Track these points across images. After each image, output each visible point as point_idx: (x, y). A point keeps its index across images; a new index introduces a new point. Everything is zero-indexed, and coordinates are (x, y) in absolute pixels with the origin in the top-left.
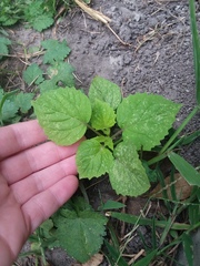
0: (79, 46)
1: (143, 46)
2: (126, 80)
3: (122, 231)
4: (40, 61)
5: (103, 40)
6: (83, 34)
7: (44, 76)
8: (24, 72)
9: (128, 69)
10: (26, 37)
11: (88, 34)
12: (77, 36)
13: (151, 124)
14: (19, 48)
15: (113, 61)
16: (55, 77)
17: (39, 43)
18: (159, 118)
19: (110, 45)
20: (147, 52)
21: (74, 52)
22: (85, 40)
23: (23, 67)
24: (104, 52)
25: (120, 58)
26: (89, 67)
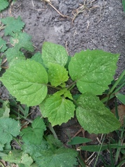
0: (31, 20)
1: (77, 17)
2: (69, 42)
4: (2, 34)
5: (48, 15)
6: (32, 11)
7: (7, 45)
9: (68, 35)
11: (35, 12)
12: (27, 13)
13: (98, 73)
15: (58, 30)
16: (17, 45)
18: (103, 68)
19: (53, 18)
20: (81, 21)
21: (28, 25)
22: (34, 16)
24: (50, 23)
25: (62, 27)
26: (40, 35)
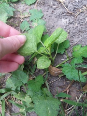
0: (48, 13)
1: (79, 14)
2: (70, 31)
3: (66, 107)
4: (28, 20)
5: (59, 11)
6: (50, 7)
7: (30, 27)
8: (21, 24)
9: (71, 26)
10: (22, 8)
11: (52, 7)
12: (46, 8)
14: (18, 13)
15: (64, 21)
17: (28, 11)
19: (63, 13)
20: (81, 18)
21: (45, 16)
22: (50, 10)
23: (20, 22)
24: (59, 16)
25: (67, 20)
26: (52, 24)
